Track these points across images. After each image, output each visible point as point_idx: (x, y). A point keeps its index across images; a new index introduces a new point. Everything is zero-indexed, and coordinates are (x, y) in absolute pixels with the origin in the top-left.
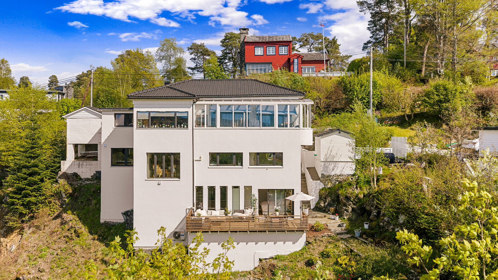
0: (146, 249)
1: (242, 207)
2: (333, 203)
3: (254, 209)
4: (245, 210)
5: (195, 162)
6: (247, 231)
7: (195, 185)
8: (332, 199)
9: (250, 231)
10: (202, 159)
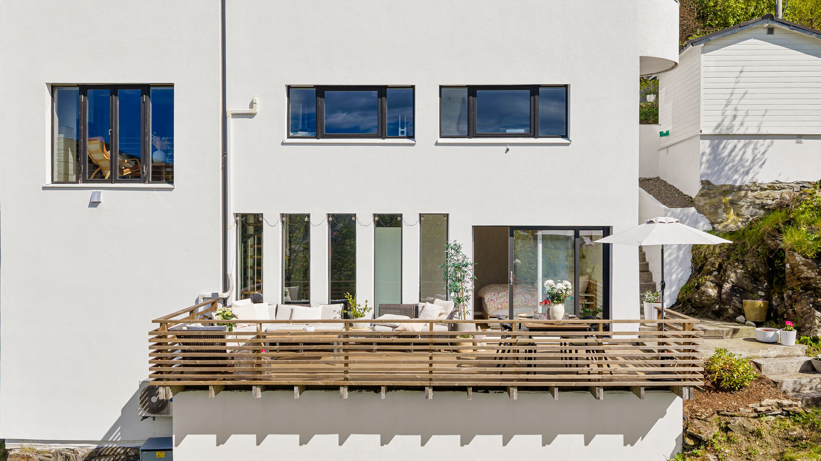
0: (46, 447)
1: (411, 296)
2: (751, 286)
3: (459, 300)
4: (421, 305)
5: (231, 121)
6: (422, 388)
7: (232, 210)
8: (747, 272)
9: (436, 389)
10: (258, 109)
